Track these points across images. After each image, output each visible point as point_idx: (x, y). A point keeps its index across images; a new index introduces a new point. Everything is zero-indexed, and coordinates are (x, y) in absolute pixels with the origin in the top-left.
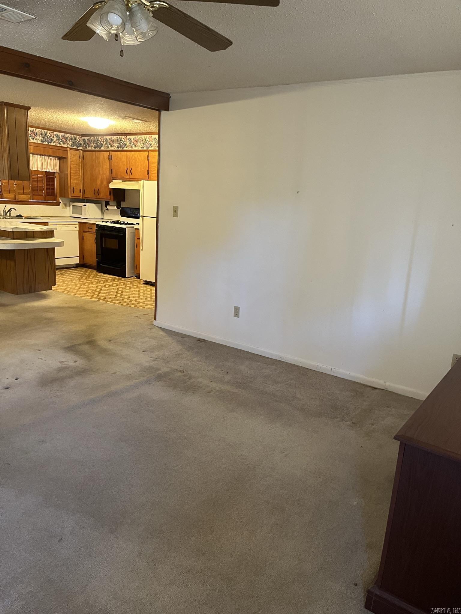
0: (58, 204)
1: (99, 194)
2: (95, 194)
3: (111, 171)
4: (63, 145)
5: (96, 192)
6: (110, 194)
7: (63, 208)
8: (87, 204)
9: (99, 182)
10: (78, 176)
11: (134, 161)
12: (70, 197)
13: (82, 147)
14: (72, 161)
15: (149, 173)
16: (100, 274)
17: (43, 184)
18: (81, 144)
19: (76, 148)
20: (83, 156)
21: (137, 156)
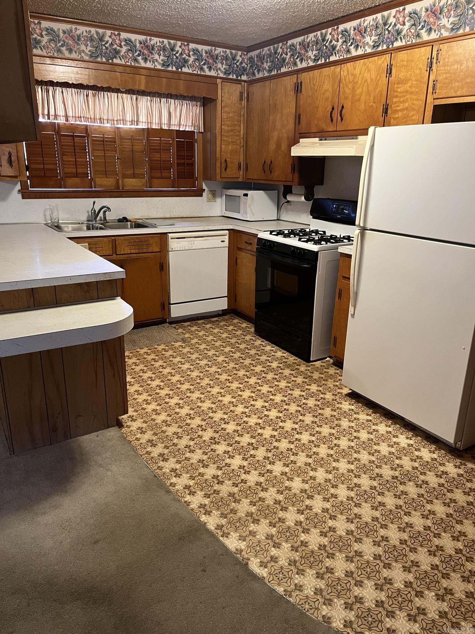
0: (199, 193)
1: (271, 172)
2: (265, 172)
3: (298, 118)
4: (208, 73)
5: (267, 169)
6: (293, 169)
7: (209, 200)
8: (250, 193)
9: (272, 146)
10: (237, 136)
11: (350, 86)
12: (218, 177)
13: (247, 74)
14: (225, 106)
17: (172, 156)
18: (245, 69)
19: (235, 77)
20: (248, 93)
21: (359, 72)
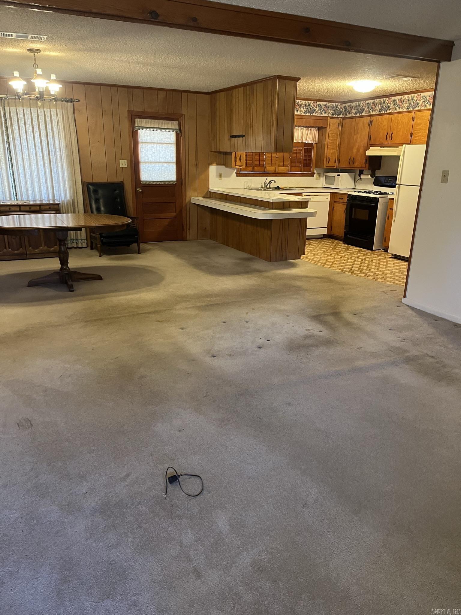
0: (312, 175)
1: (353, 163)
2: (350, 163)
3: (370, 137)
4: (324, 115)
5: (351, 162)
6: (366, 162)
7: (317, 179)
8: (341, 174)
9: (355, 151)
10: (335, 145)
11: (396, 124)
12: (325, 166)
13: (342, 114)
14: (331, 131)
15: (412, 137)
16: (346, 245)
17: (301, 156)
18: (341, 112)
19: (336, 116)
20: (342, 124)
21: (400, 119)
